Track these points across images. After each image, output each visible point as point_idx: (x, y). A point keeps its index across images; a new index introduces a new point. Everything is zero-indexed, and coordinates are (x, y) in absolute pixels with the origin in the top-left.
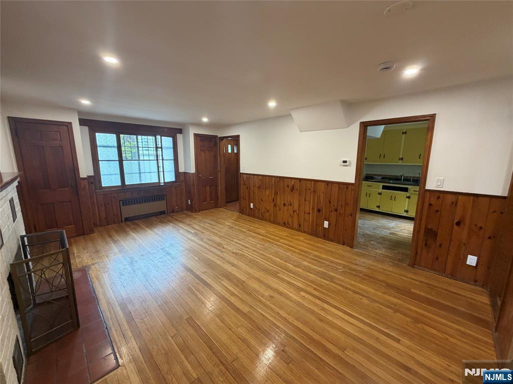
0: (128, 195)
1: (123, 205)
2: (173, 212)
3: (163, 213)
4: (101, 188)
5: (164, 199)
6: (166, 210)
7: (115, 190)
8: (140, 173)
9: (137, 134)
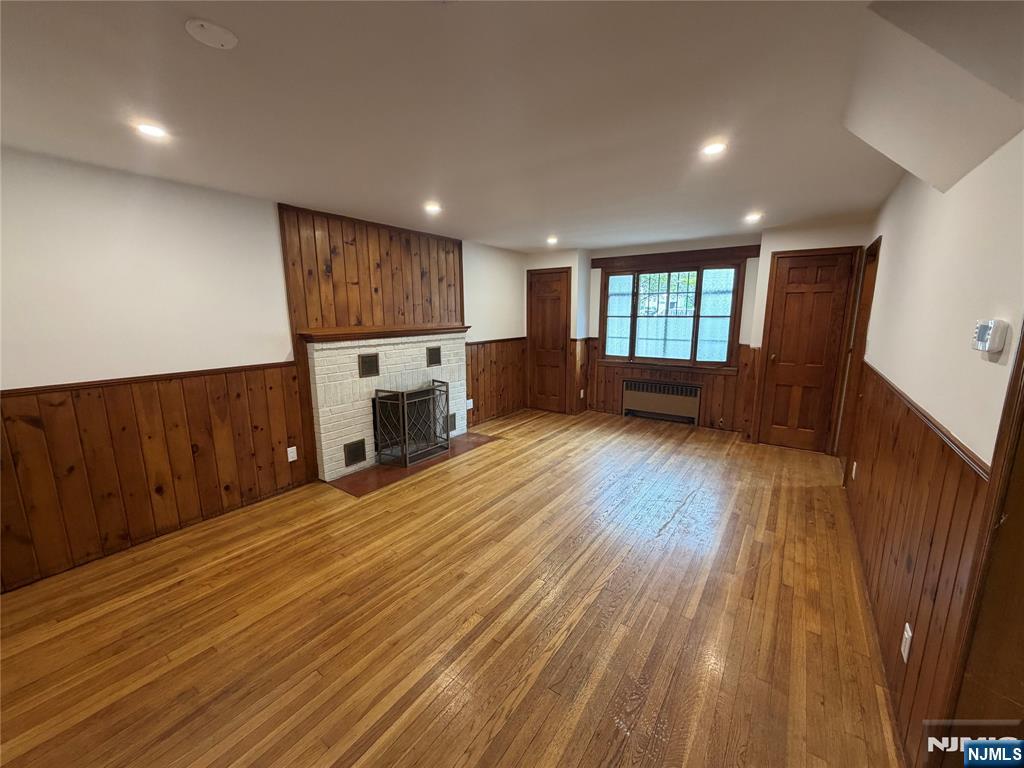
0: (637, 375)
1: (627, 389)
2: (712, 425)
3: (690, 421)
4: (604, 356)
5: (696, 395)
6: (697, 417)
7: (619, 363)
8: (665, 339)
9: (669, 271)
